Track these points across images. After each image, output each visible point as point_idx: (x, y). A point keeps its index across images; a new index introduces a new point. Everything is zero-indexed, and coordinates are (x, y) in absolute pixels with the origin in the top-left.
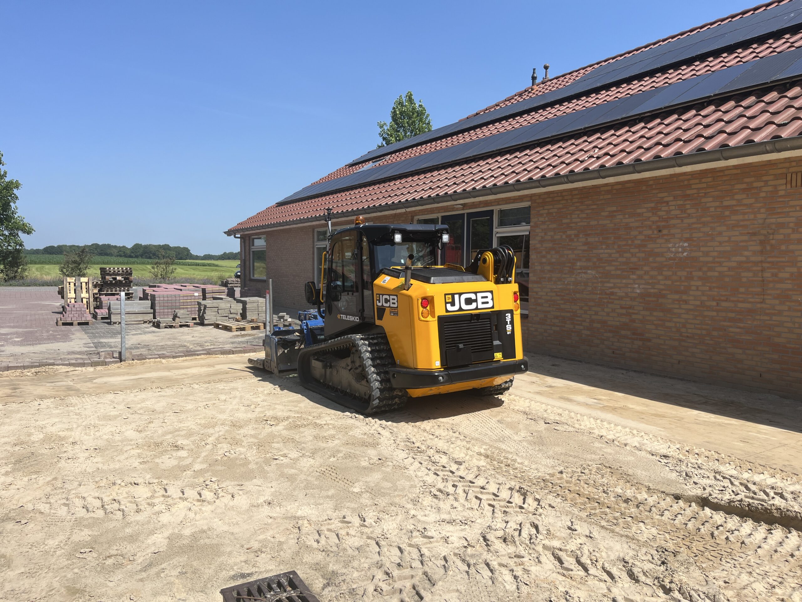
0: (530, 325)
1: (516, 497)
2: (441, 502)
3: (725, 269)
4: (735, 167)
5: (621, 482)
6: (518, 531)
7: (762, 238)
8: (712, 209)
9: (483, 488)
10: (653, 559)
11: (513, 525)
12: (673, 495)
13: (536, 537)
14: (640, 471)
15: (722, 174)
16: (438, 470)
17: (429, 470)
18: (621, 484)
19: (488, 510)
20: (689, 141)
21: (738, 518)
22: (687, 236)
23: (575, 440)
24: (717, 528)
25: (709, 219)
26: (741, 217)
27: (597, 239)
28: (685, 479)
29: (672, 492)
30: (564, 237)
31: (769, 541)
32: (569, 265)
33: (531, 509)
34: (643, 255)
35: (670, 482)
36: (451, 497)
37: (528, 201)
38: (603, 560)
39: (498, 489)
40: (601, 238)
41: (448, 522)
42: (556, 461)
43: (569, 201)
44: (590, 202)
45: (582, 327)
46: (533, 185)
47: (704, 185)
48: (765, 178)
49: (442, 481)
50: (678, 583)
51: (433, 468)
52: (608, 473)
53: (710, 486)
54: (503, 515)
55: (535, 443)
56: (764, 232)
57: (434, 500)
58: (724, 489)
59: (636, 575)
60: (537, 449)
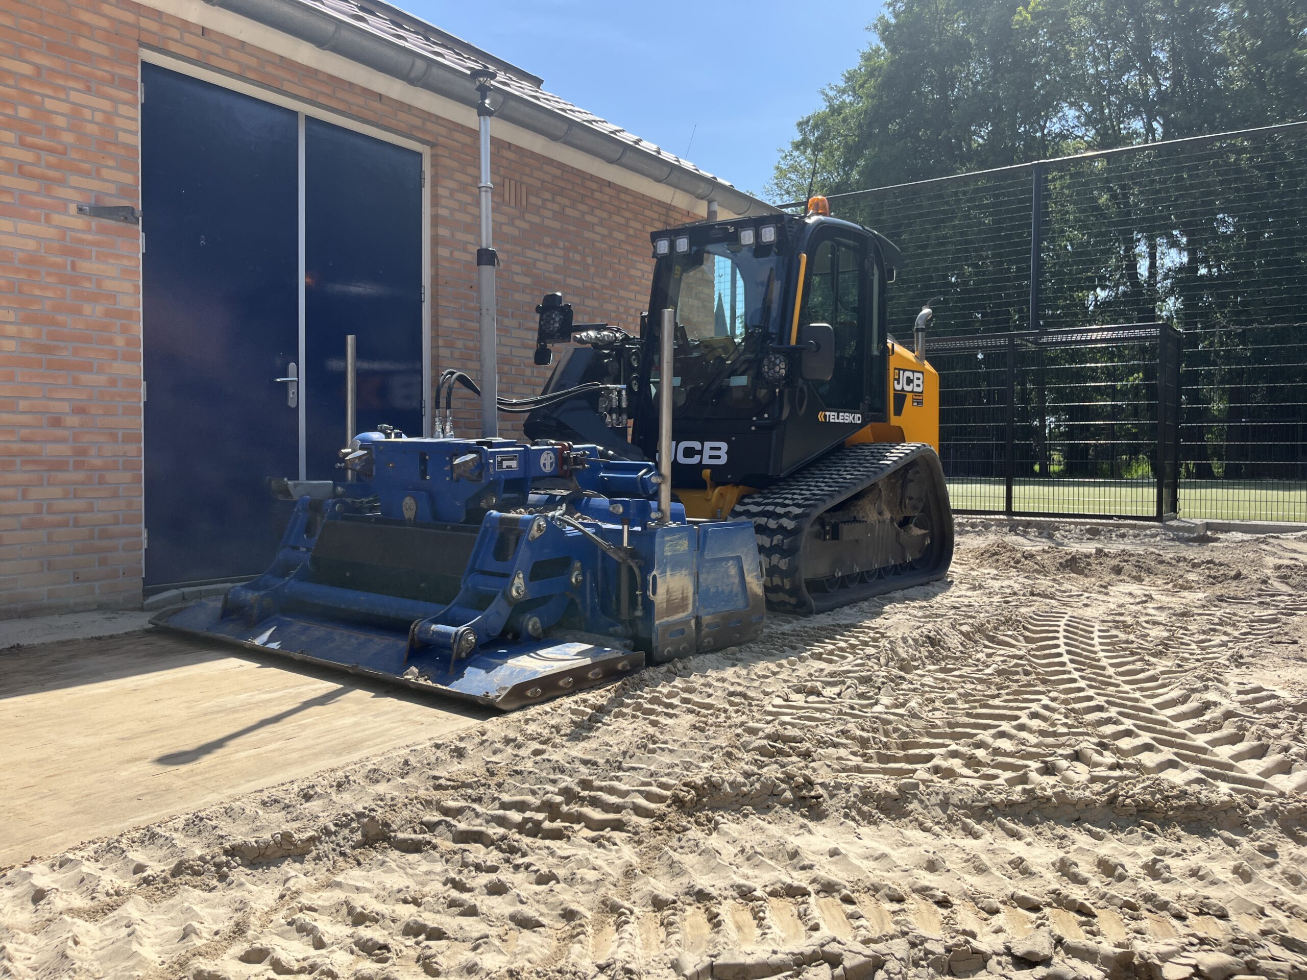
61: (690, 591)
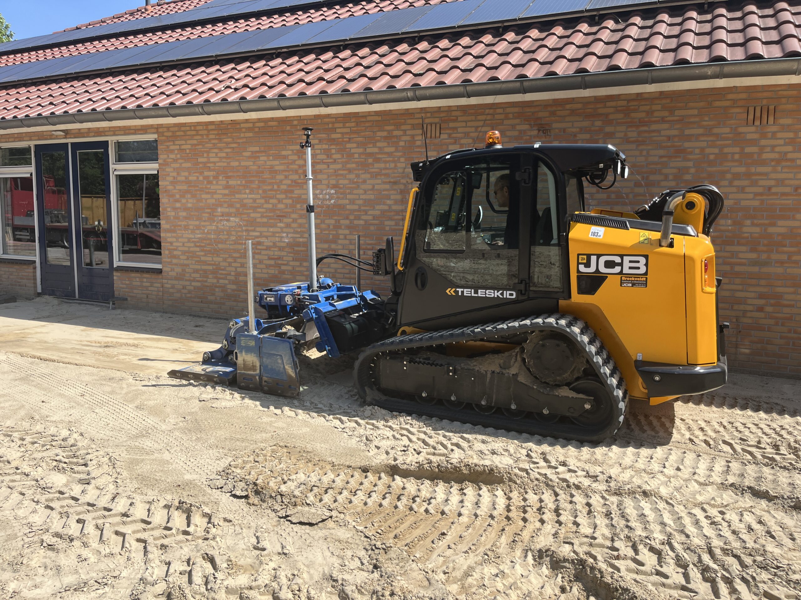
0: (165, 281)
1: (176, 518)
2: (61, 555)
3: (370, 218)
4: (377, 113)
5: (301, 464)
6: (187, 575)
7: (402, 187)
8: (356, 156)
9: (125, 515)
10: (362, 564)
11: (178, 566)
12: (360, 468)
13: (215, 578)
14: (319, 445)
15: (364, 120)
16: (52, 500)
17: (37, 502)
18: (301, 466)
19: (137, 550)
20: (332, 82)
21: (429, 482)
22: (333, 182)
23: (238, 418)
24: (414, 501)
25: (354, 165)
26: (382, 165)
27: (239, 182)
28: (366, 445)
29: (359, 464)
30: (201, 178)
31: (466, 503)
32: (209, 211)
33: (200, 532)
34: (289, 201)
35: (351, 452)
36: (76, 543)
37: (154, 133)
38: (307, 586)
39: (149, 510)
40: (244, 182)
41: (75, 590)
42: (221, 450)
43: (205, 137)
44: (229, 140)
45: (226, 282)
46: (160, 112)
47: (348, 130)
48: (403, 127)
49: (59, 517)
50: (400, 593)
51: (43, 499)
52: (285, 454)
53: (392, 448)
54: (161, 552)
55: (190, 430)
56: (404, 181)
57: (50, 553)
58: (406, 449)
59: (350, 597)
60: (194, 438)
61: (258, 365)
